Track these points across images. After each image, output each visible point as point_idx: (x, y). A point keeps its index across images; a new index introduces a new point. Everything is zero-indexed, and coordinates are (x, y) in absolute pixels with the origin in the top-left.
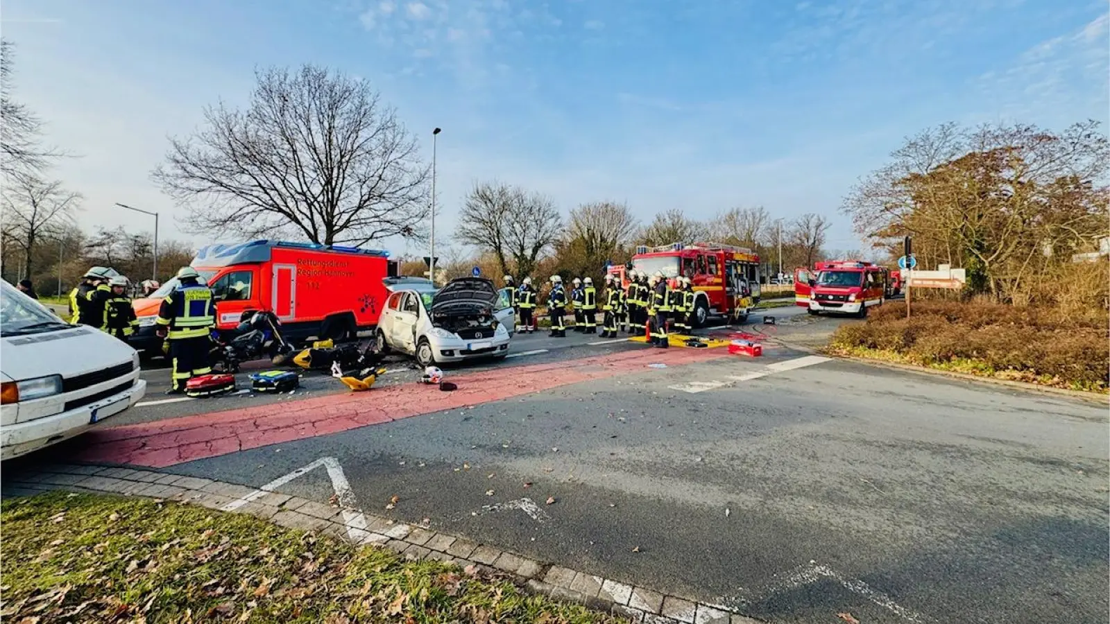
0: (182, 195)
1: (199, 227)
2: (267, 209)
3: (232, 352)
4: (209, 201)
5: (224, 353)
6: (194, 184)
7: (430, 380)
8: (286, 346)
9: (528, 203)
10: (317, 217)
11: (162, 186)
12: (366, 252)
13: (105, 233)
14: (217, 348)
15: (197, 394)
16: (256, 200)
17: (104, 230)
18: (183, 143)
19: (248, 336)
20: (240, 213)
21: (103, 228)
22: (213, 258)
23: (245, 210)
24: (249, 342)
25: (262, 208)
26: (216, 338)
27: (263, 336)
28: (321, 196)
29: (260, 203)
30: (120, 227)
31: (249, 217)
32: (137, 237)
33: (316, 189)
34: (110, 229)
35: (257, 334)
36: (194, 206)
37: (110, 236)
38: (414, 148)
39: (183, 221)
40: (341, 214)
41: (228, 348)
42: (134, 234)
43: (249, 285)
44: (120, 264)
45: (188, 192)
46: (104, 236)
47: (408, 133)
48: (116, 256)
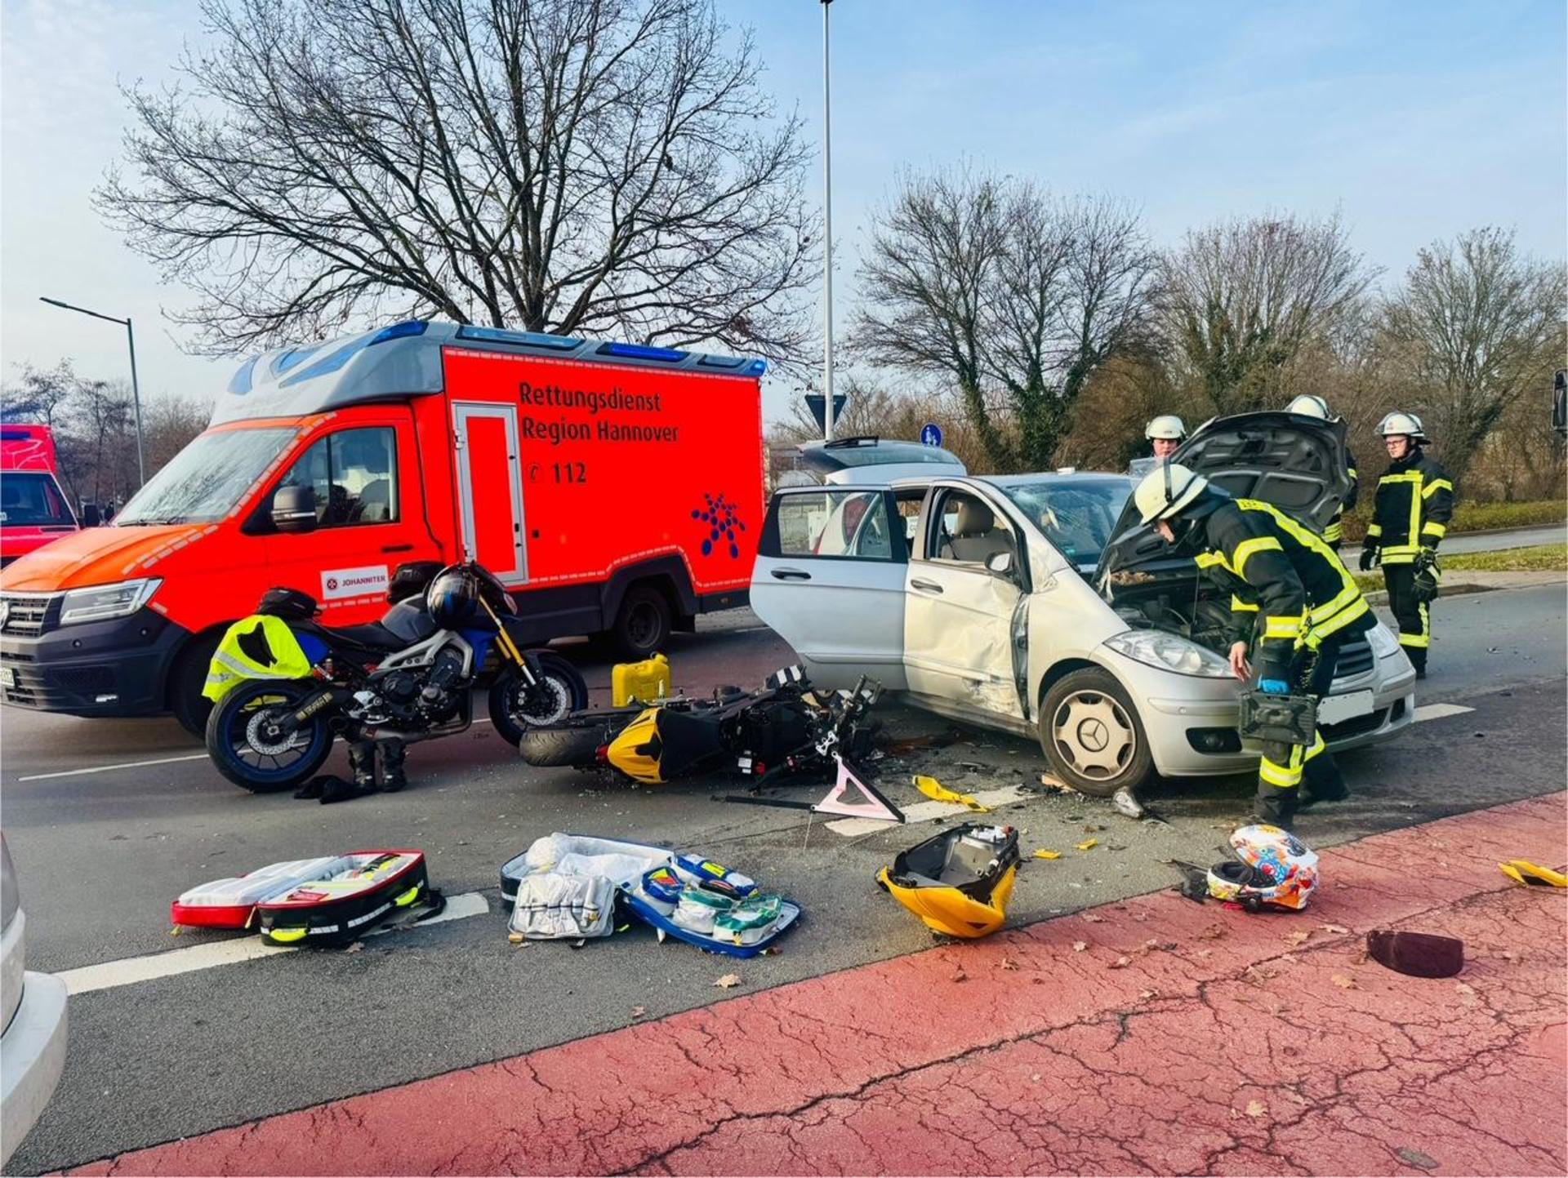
0: (175, 251)
1: (225, 338)
2: (376, 279)
3: (374, 710)
4: (239, 264)
5: (354, 714)
6: (198, 217)
7: (1270, 892)
8: (544, 686)
9: (1051, 233)
10: (504, 299)
11: (124, 226)
12: (703, 361)
13: (35, 380)
14: (327, 697)
15: (298, 933)
16: (348, 255)
17: (35, 373)
18: (162, 104)
19: (423, 653)
20: (315, 292)
21: (30, 368)
22: (273, 386)
23: (326, 284)
24: (424, 675)
25: (362, 276)
26: (321, 664)
27: (468, 652)
28: (507, 237)
29: (360, 263)
30: (64, 365)
31: (335, 306)
32: (99, 385)
33: (492, 219)
34: (46, 368)
35: (447, 646)
36: (206, 277)
37: (46, 386)
38: (748, 72)
39: (182, 321)
40: (556, 287)
41: (362, 696)
42: (94, 379)
43: (389, 477)
44: (75, 451)
45: (187, 241)
46: (35, 387)
47: (726, 27)
48: (65, 432)
